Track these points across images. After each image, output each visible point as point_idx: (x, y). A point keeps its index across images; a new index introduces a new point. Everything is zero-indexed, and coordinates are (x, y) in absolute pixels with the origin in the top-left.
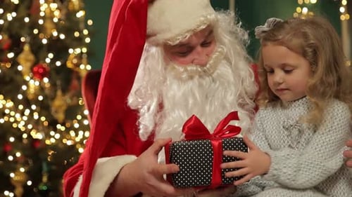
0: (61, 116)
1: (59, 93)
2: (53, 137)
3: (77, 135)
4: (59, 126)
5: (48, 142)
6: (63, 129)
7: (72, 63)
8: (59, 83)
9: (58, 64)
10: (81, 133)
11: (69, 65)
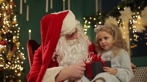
0: (10, 59)
1: (9, 51)
2: (7, 66)
3: (15, 66)
4: (9, 63)
5: (5, 68)
6: (10, 64)
7: (15, 41)
8: (9, 47)
9: (10, 41)
10: (16, 65)
11: (14, 41)
